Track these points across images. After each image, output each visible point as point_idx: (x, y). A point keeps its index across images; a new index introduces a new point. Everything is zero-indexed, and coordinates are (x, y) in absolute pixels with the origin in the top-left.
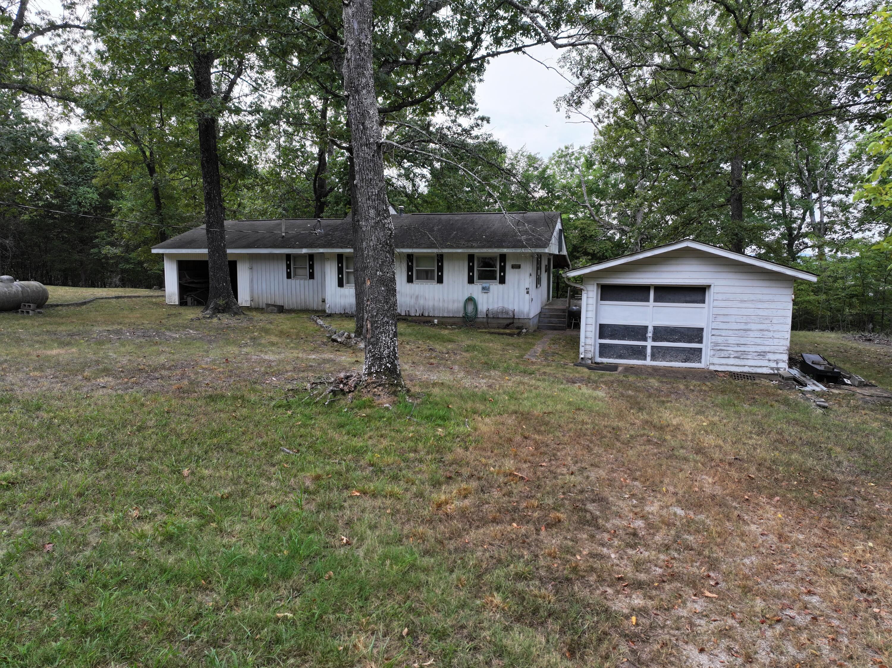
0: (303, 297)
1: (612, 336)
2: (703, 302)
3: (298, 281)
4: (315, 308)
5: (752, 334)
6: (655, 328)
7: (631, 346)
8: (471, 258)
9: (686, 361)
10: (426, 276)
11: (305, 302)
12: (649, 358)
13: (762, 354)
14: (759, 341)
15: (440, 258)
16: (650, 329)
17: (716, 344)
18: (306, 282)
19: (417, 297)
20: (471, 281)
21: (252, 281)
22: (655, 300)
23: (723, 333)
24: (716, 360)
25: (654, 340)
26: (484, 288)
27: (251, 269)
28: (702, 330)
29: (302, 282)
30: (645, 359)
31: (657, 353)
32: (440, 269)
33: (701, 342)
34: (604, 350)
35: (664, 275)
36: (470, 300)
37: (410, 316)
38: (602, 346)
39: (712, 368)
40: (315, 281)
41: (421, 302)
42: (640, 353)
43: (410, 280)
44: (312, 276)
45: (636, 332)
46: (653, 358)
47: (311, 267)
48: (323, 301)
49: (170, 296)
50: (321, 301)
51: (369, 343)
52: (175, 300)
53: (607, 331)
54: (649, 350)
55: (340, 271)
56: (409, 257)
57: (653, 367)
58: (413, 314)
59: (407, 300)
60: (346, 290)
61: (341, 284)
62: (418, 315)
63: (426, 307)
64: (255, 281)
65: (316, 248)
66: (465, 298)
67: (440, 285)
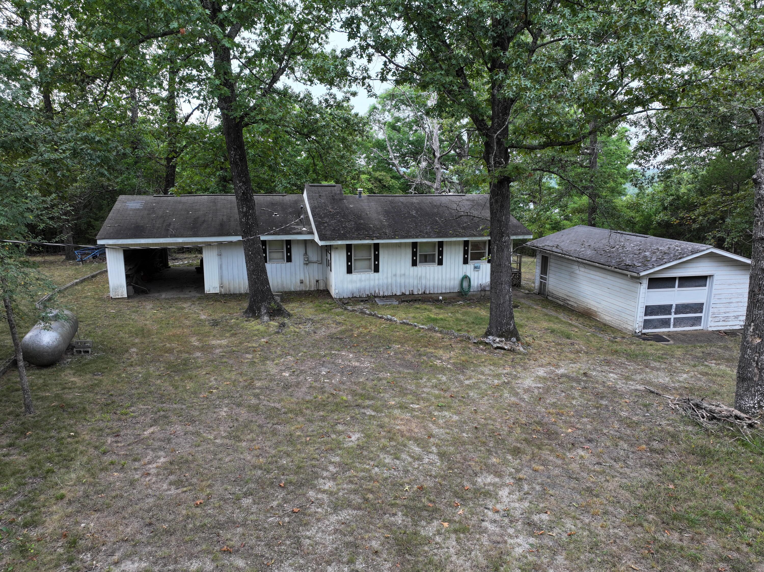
0: (279, 280)
1: (651, 314)
2: (705, 286)
3: (274, 265)
4: (293, 289)
5: (732, 305)
6: (677, 305)
7: (662, 319)
8: (466, 243)
9: (692, 326)
10: (427, 259)
11: (282, 284)
13: (737, 317)
14: (736, 309)
15: (441, 244)
16: (674, 307)
17: (714, 313)
18: (283, 265)
19: (420, 278)
20: (466, 262)
21: (221, 267)
22: (679, 287)
23: (718, 306)
24: (713, 324)
25: (676, 313)
26: (475, 267)
27: (220, 255)
28: (703, 304)
29: (279, 265)
30: (669, 327)
31: (678, 322)
32: (441, 253)
33: (701, 312)
34: (647, 324)
35: (689, 270)
36: (466, 278)
37: (413, 294)
38: (645, 321)
39: (710, 329)
40: (293, 264)
41: (424, 282)
42: (666, 323)
43: (414, 264)
44: (289, 259)
45: (666, 309)
46: (675, 326)
47: (289, 251)
48: (302, 282)
49: (116, 289)
50: (299, 282)
51: (758, 385)
52: (122, 293)
53: (649, 310)
54: (672, 321)
55: (349, 259)
56: (414, 245)
57: (677, 333)
58: (416, 293)
59: (411, 281)
60: (354, 276)
61: (349, 271)
62: (420, 293)
63: (428, 286)
64: (224, 267)
65: (334, 240)
66: (461, 276)
67: (440, 267)
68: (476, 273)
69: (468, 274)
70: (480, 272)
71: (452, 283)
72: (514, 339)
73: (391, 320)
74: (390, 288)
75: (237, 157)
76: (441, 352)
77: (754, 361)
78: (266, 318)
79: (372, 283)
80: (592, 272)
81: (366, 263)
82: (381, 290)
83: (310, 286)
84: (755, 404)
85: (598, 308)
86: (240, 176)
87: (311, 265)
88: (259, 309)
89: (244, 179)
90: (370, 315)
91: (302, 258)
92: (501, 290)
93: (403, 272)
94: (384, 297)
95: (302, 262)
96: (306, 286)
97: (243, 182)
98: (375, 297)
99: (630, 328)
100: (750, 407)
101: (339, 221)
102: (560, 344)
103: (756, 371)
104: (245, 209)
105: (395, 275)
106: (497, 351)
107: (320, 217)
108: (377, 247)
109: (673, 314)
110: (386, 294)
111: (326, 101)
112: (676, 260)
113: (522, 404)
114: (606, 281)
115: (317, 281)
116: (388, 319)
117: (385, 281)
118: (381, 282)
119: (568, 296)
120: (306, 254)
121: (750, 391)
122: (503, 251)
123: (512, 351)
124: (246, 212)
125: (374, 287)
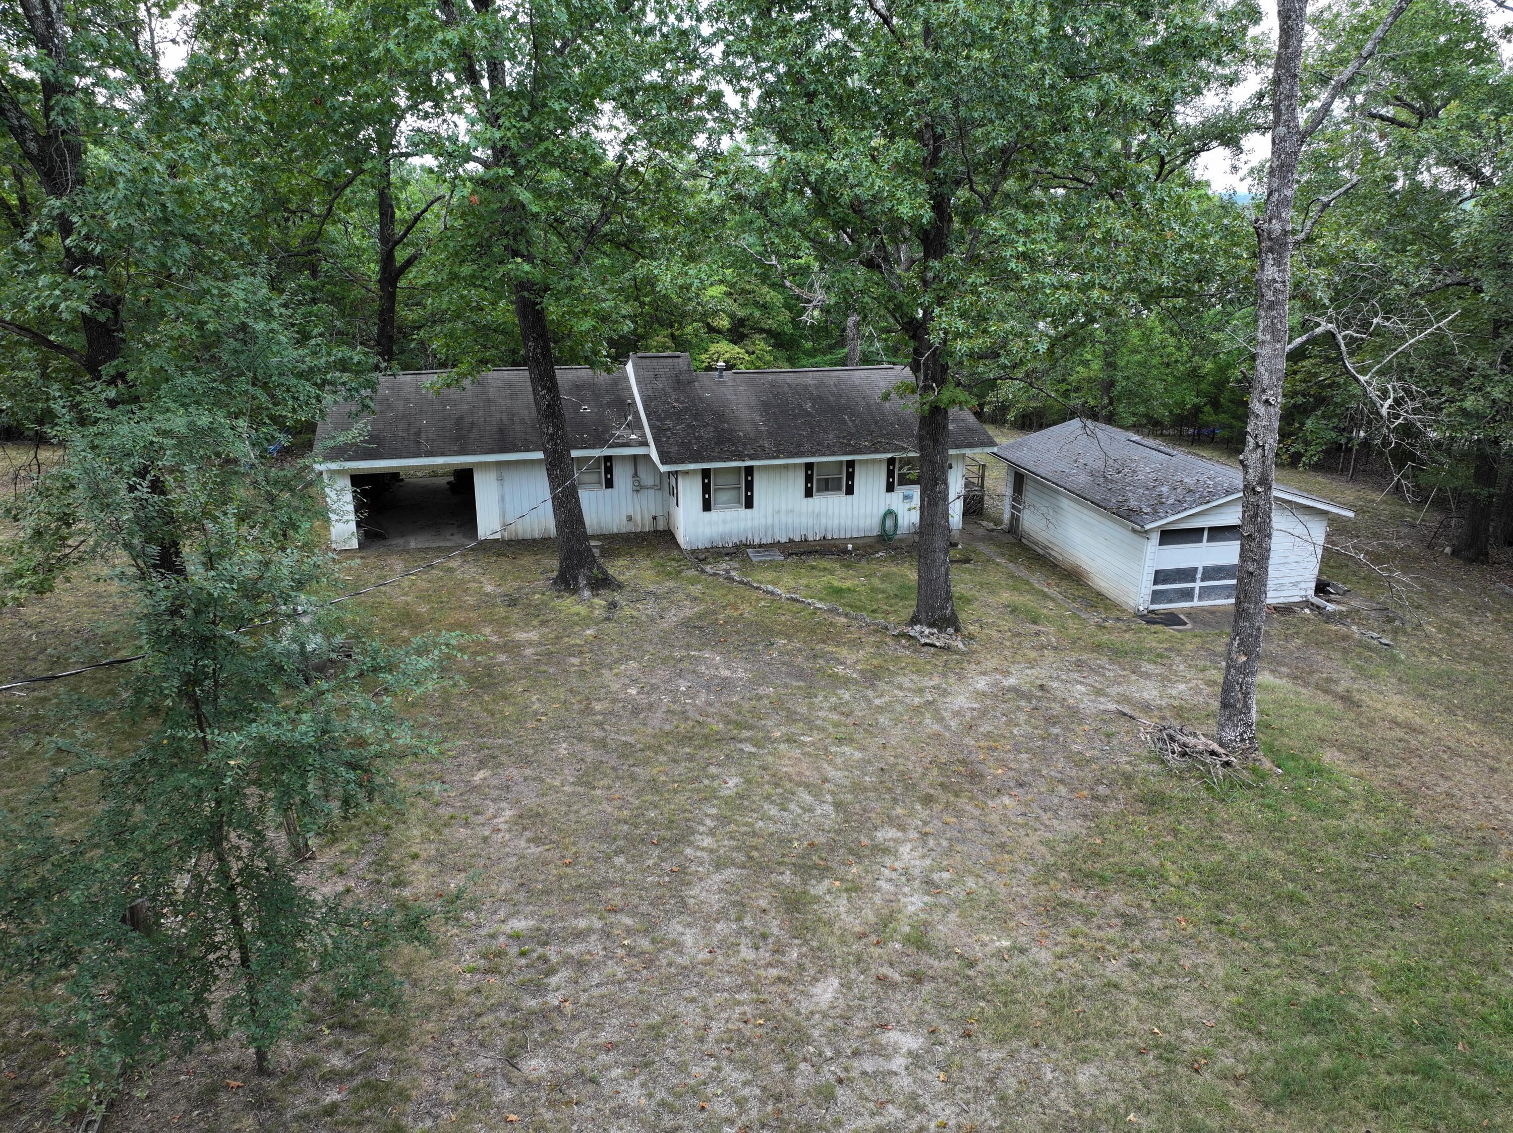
0: (594, 516)
1: (1165, 582)
3: (585, 494)
4: (615, 531)
6: (1204, 568)
7: (1181, 590)
8: (891, 462)
10: (828, 486)
11: (599, 523)
12: (1196, 599)
13: (1295, 584)
15: (851, 464)
18: (600, 493)
19: (818, 515)
20: (890, 488)
21: (502, 499)
22: (1208, 541)
25: (1202, 580)
26: (906, 497)
27: (501, 480)
29: (596, 493)
30: (1192, 601)
31: (1205, 593)
32: (851, 476)
34: (1157, 596)
36: (890, 513)
37: (806, 542)
38: (1155, 593)
40: (615, 491)
41: (823, 521)
42: (1187, 595)
43: (809, 493)
44: (609, 484)
45: (1187, 574)
46: (1201, 598)
47: (609, 470)
48: (629, 519)
49: (341, 539)
50: (625, 519)
51: (1241, 712)
52: (350, 541)
53: (1161, 576)
54: (1197, 591)
55: (706, 489)
56: (809, 467)
57: (1203, 609)
58: (810, 538)
59: (804, 520)
60: (714, 515)
61: (707, 506)
62: (818, 539)
63: (830, 527)
64: (508, 498)
65: (682, 463)
66: (882, 511)
67: (849, 497)
68: (904, 506)
69: (894, 508)
71: (868, 521)
72: (951, 630)
73: (772, 593)
74: (770, 532)
75: (538, 351)
76: (844, 652)
77: (1238, 684)
78: (587, 593)
79: (742, 525)
81: (733, 495)
82: (756, 535)
83: (643, 525)
84: (1236, 737)
85: (1090, 567)
86: (543, 380)
87: (645, 493)
88: (575, 579)
89: (548, 384)
90: (741, 582)
91: (629, 481)
92: (933, 561)
93: (790, 507)
94: (761, 546)
95: (630, 487)
96: (636, 525)
97: (548, 388)
98: (747, 546)
99: (1132, 603)
100: (1230, 740)
101: (689, 426)
102: (1018, 635)
103: (1240, 696)
104: (551, 429)
105: (779, 512)
106: (925, 649)
107: (659, 419)
108: (749, 471)
109: (1198, 581)
110: (764, 541)
112: (1202, 504)
113: (947, 734)
114: (1103, 527)
115: (655, 518)
116: (767, 592)
117: (763, 521)
118: (756, 523)
119: (1050, 542)
120: (636, 475)
121: (1233, 721)
122: (936, 504)
123: (946, 649)
124: (553, 434)
125: (745, 531)
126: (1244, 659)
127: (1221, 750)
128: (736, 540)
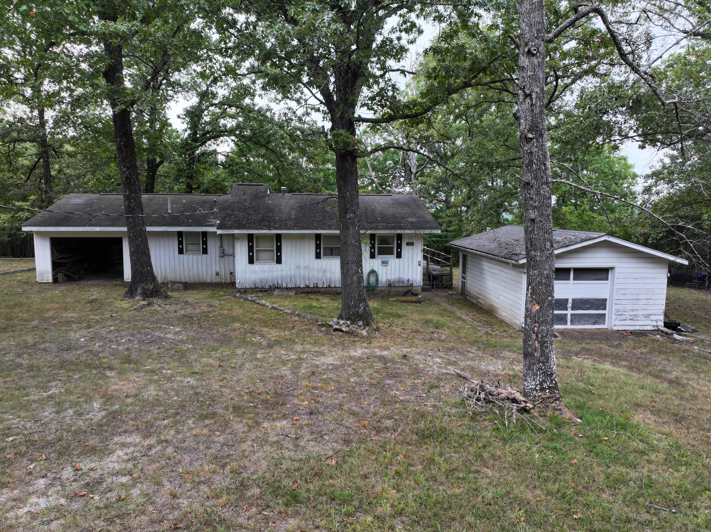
0: (195, 271)
2: (607, 279)
3: (190, 257)
4: (208, 281)
5: (641, 302)
6: (573, 300)
8: (373, 237)
9: (594, 324)
10: (332, 252)
11: (198, 276)
12: (569, 323)
13: (647, 316)
14: (645, 307)
16: (570, 301)
17: (618, 311)
18: (199, 257)
19: (325, 271)
20: (372, 256)
22: (574, 279)
23: (623, 302)
24: (618, 323)
25: (573, 309)
26: (383, 262)
28: (605, 300)
29: (195, 257)
30: (566, 324)
31: (575, 319)
33: (605, 309)
35: (583, 260)
36: (373, 272)
37: (317, 287)
39: (615, 328)
40: (208, 256)
41: (328, 275)
42: (562, 319)
43: (318, 256)
44: (205, 251)
45: (560, 304)
46: (572, 323)
47: (205, 243)
48: (217, 274)
49: (42, 274)
50: (214, 274)
51: (539, 362)
52: (48, 277)
54: (569, 317)
55: (251, 249)
56: (318, 237)
57: (574, 330)
58: (320, 286)
59: (316, 273)
60: (257, 267)
61: (251, 261)
62: (325, 286)
63: (333, 279)
65: (231, 229)
66: (368, 271)
68: (384, 268)
69: (376, 269)
70: (389, 267)
72: (361, 323)
73: (263, 305)
74: (293, 279)
75: (122, 143)
77: (534, 332)
78: (138, 298)
79: (275, 274)
80: (494, 266)
81: (269, 254)
82: (284, 281)
83: (226, 279)
84: (536, 385)
85: (497, 303)
86: (124, 162)
87: (227, 258)
88: (137, 290)
89: (128, 164)
91: (217, 250)
92: (348, 270)
93: (307, 265)
94: (287, 288)
95: (218, 254)
96: (221, 278)
97: (127, 167)
99: (518, 323)
100: (531, 389)
102: (418, 332)
103: (537, 345)
104: (128, 192)
105: (299, 267)
106: (336, 333)
108: (279, 237)
109: (569, 309)
110: (289, 286)
111: (285, 114)
112: (562, 247)
114: (502, 274)
115: (230, 274)
117: (289, 273)
118: (284, 273)
119: (479, 294)
120: (221, 246)
121: (533, 370)
124: (129, 196)
125: (277, 278)
126: (537, 307)
127: (521, 398)
128: (271, 284)
